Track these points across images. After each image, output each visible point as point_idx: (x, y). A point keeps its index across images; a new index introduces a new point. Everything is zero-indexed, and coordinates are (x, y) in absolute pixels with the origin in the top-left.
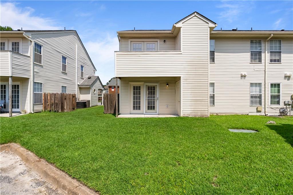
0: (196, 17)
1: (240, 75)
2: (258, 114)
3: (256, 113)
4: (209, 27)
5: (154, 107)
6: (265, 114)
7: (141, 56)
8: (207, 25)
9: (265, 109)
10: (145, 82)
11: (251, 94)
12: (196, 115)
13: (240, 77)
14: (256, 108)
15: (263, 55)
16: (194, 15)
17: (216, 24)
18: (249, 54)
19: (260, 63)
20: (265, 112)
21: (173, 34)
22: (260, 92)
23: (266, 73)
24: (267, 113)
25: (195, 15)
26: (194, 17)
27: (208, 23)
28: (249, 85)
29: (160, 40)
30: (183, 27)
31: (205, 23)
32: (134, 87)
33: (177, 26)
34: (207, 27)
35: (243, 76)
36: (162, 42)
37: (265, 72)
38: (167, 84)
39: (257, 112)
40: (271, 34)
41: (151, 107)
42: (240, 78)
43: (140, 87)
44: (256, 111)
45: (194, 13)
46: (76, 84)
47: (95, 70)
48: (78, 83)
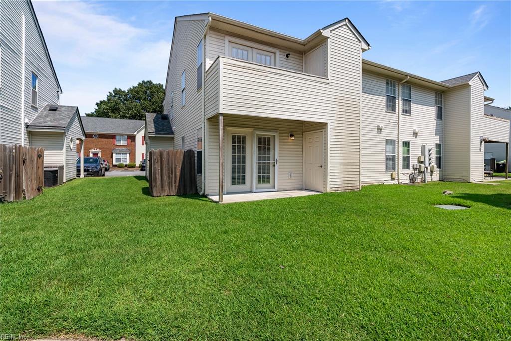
0: (346, 28)
1: (376, 128)
2: (393, 182)
3: (390, 181)
4: (362, 49)
5: (269, 178)
6: (398, 182)
8: (359, 44)
9: (398, 175)
10: (256, 128)
11: (387, 154)
12: (346, 188)
13: (376, 130)
14: (390, 175)
15: (397, 101)
16: (344, 23)
17: (369, 45)
18: (384, 98)
19: (392, 112)
20: (398, 180)
21: (304, 45)
22: (394, 152)
23: (400, 126)
24: (400, 181)
25: (346, 24)
26: (344, 27)
27: (360, 42)
28: (384, 142)
29: (280, 52)
30: (331, 37)
31: (356, 40)
32: (233, 137)
34: (359, 47)
35: (379, 129)
36: (284, 57)
37: (398, 125)
38: (292, 136)
39: (391, 180)
40: (407, 76)
41: (264, 177)
42: (376, 132)
43: (244, 138)
44: (390, 179)
45: (345, 19)
46: (23, 123)
47: (59, 90)
48: (27, 121)
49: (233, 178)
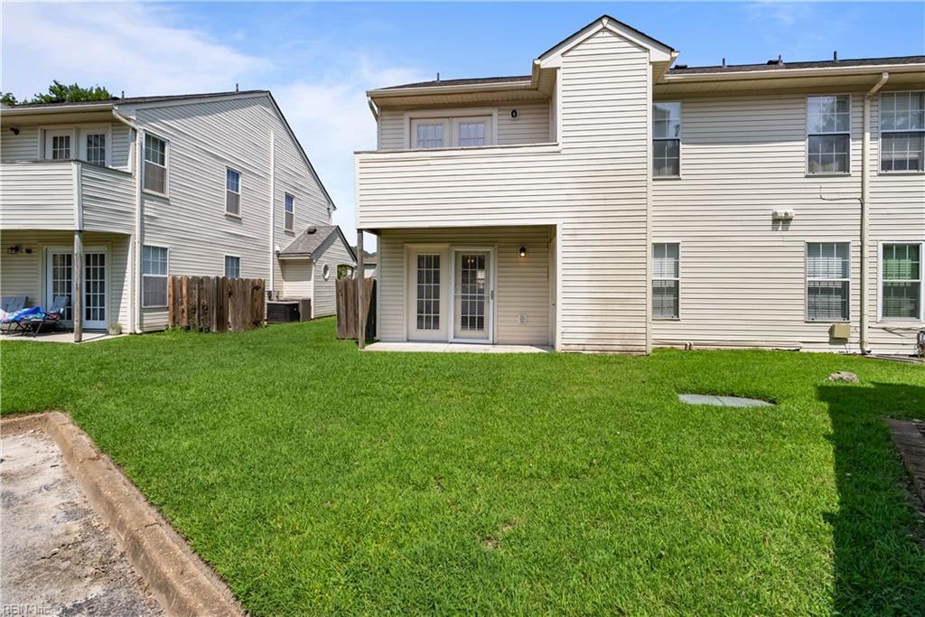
0: (606, 34)
1: (771, 218)
2: (837, 349)
3: (828, 346)
4: (651, 63)
5: (481, 320)
6: (862, 349)
7: (432, 162)
8: (646, 55)
9: (861, 333)
10: (453, 242)
11: (808, 279)
13: (770, 223)
14: (828, 329)
15: (854, 146)
16: (600, 27)
17: (672, 50)
18: (803, 143)
19: (842, 173)
20: (861, 343)
21: (537, 89)
22: (845, 273)
23: (867, 207)
24: (867, 348)
25: (604, 28)
26: (600, 34)
27: (647, 50)
28: (803, 249)
29: (499, 110)
30: (562, 65)
31: (636, 50)
32: (420, 259)
33: (546, 64)
34: (644, 61)
35: (782, 221)
36: (507, 117)
37: (862, 205)
38: (523, 250)
39: (830, 343)
40: (881, 74)
41: (473, 320)
42: (770, 228)
43: (437, 259)
44: (827, 340)
45: (600, 19)
46: (271, 251)
47: (331, 207)
48: (277, 248)
49: (420, 318)
